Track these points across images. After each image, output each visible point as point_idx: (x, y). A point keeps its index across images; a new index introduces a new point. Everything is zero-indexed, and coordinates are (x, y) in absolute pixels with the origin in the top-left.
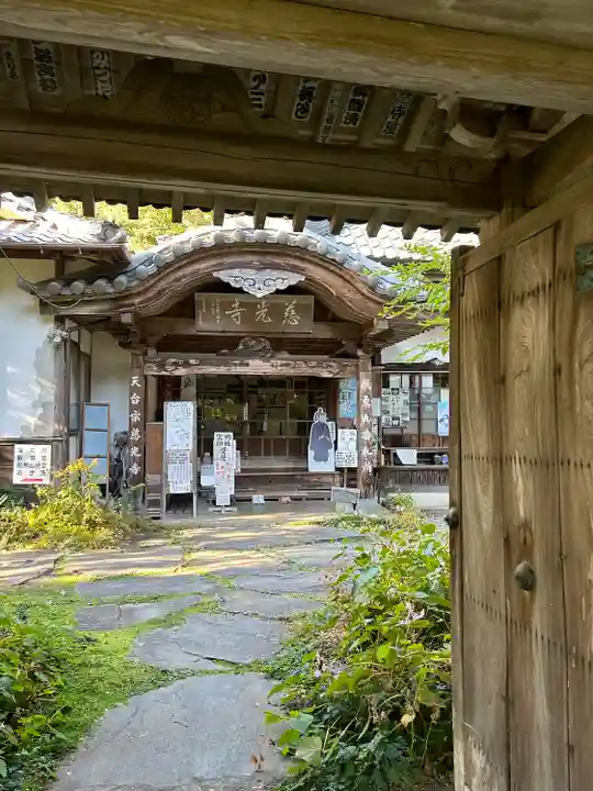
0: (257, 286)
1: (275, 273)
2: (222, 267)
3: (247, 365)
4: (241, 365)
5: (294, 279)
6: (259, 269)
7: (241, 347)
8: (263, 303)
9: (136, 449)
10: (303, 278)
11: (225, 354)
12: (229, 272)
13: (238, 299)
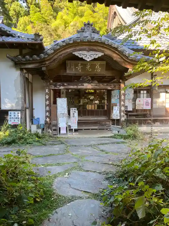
0: (88, 57)
1: (93, 52)
2: (75, 50)
3: (83, 85)
4: (81, 85)
5: (100, 54)
6: (88, 51)
7: (81, 79)
8: (89, 64)
9: (48, 113)
10: (103, 54)
11: (76, 82)
12: (78, 52)
13: (80, 62)
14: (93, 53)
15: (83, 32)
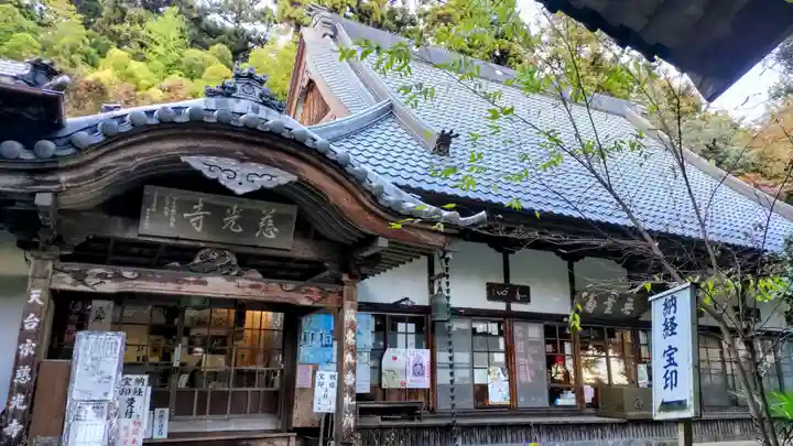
0: (238, 179)
2: (192, 151)
3: (205, 283)
4: (195, 282)
5: (283, 178)
6: (242, 161)
7: (197, 261)
8: (235, 207)
9: (20, 397)
10: (295, 178)
11: (174, 268)
12: (204, 158)
13: (202, 198)
14: (261, 168)
15: (229, 96)
